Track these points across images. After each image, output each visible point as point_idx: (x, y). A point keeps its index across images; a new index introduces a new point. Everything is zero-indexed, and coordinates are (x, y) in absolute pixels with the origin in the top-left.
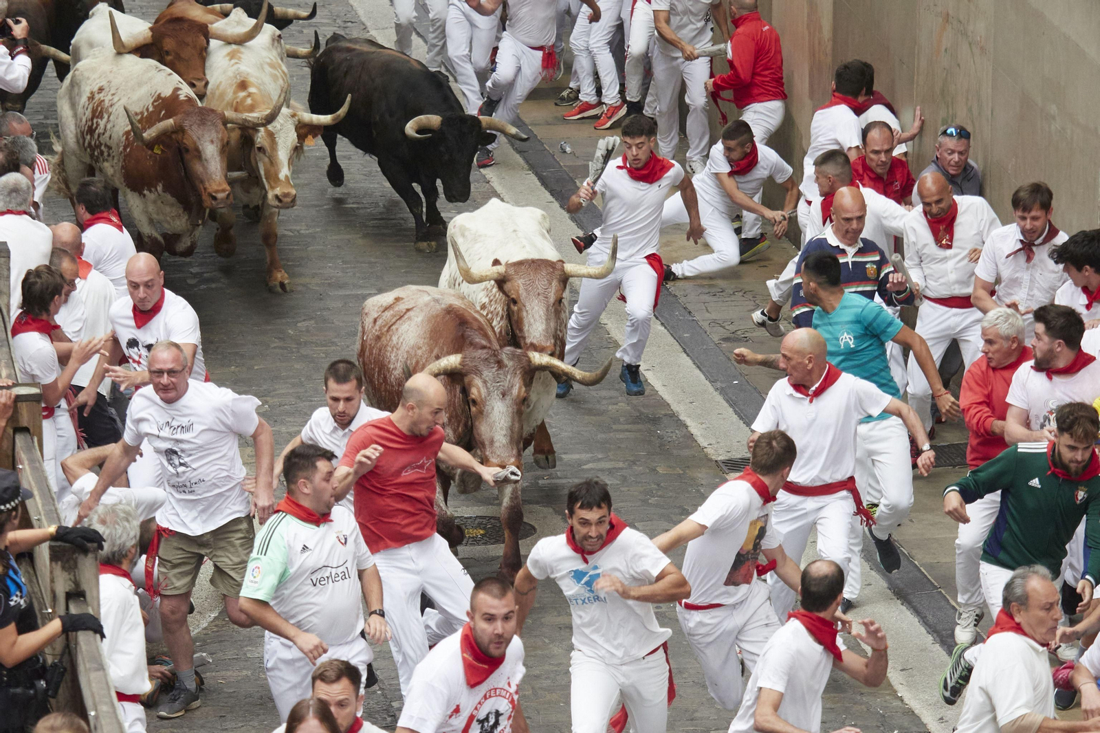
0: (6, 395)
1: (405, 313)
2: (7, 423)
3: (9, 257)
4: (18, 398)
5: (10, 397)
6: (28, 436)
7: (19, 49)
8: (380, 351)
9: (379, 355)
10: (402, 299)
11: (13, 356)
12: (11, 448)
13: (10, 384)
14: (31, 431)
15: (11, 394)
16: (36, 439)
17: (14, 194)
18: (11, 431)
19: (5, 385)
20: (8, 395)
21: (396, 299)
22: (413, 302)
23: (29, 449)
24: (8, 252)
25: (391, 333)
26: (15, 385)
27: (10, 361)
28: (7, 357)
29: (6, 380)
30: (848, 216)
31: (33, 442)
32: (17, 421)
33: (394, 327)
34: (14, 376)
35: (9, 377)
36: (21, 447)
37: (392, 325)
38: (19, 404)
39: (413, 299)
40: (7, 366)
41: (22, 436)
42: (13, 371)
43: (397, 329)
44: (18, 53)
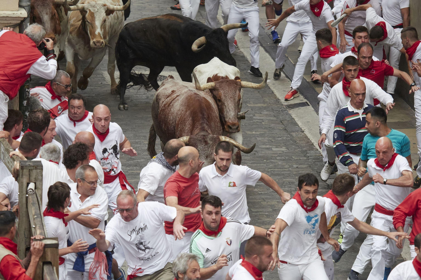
0: (39, 244)
1: (176, 97)
2: (40, 259)
3: (42, 169)
4: (46, 246)
5: (42, 245)
6: (51, 267)
7: (51, 56)
8: (165, 116)
9: (165, 118)
10: (175, 91)
11: (43, 222)
12: (41, 272)
13: (42, 238)
14: (53, 263)
15: (42, 244)
16: (55, 268)
17: (54, 153)
18: (41, 264)
19: (39, 238)
20: (40, 244)
21: (172, 91)
22: (180, 92)
23: (51, 274)
24: (42, 166)
25: (170, 107)
26: (45, 239)
27: (42, 225)
28: (40, 223)
29: (39, 236)
30: (358, 92)
31: (53, 270)
32: (45, 258)
33: (171, 104)
34: (44, 234)
35: (41, 234)
36: (47, 273)
37: (170, 103)
38: (46, 249)
39: (180, 91)
40: (40, 228)
41: (48, 267)
42: (43, 231)
43: (173, 105)
44: (50, 58)
